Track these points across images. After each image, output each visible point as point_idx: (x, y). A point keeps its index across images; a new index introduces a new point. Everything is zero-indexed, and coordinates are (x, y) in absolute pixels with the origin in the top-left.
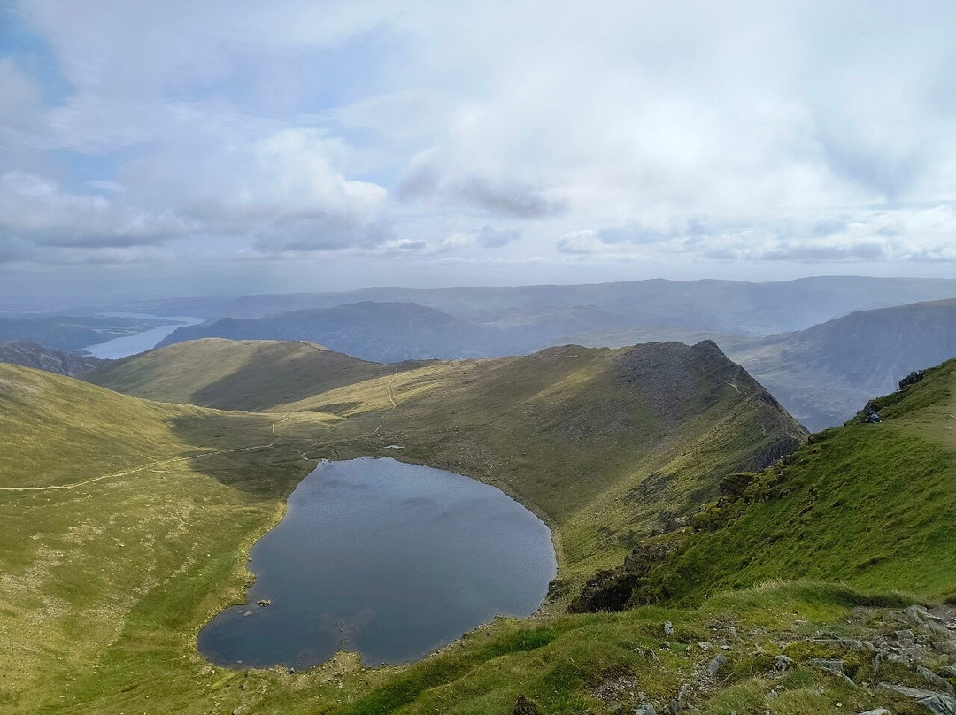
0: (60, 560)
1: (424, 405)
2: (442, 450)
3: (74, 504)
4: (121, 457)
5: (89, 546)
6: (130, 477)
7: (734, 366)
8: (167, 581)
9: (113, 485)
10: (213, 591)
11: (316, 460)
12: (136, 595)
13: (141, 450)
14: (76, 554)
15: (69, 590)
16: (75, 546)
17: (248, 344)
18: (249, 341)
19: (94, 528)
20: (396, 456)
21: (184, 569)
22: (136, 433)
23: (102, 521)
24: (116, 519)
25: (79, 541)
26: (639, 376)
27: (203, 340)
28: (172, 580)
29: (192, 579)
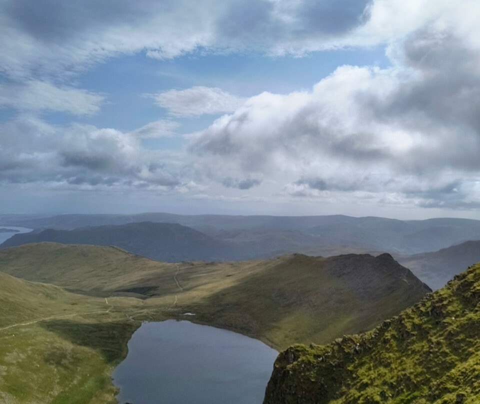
0: (6, 371)
1: (202, 290)
2: (220, 317)
3: (5, 339)
4: (22, 314)
5: (20, 365)
6: (31, 326)
7: (404, 269)
8: (67, 389)
9: (23, 330)
10: (96, 396)
11: (140, 321)
12: (51, 396)
13: (31, 310)
14: (14, 369)
15: (14, 390)
16: (13, 364)
17: (74, 247)
18: (75, 245)
19: (20, 355)
20: (191, 319)
21: (75, 382)
22: (24, 300)
23: (24, 351)
24: (32, 350)
25: (14, 362)
26: (344, 274)
27: (43, 242)
28: (70, 388)
29: (82, 388)
